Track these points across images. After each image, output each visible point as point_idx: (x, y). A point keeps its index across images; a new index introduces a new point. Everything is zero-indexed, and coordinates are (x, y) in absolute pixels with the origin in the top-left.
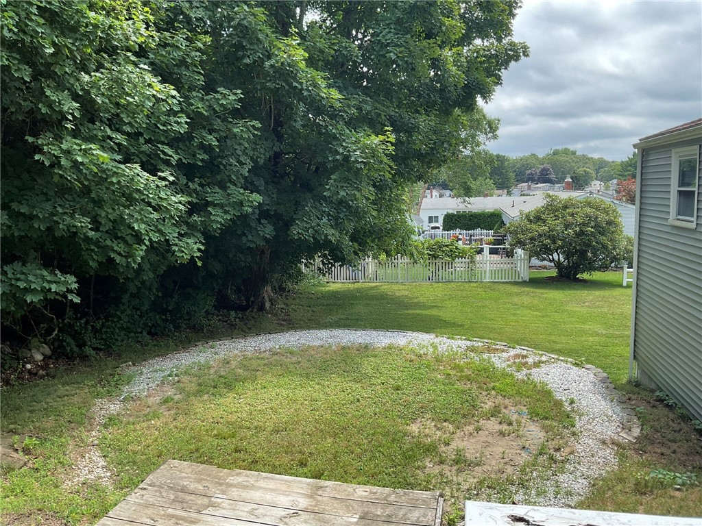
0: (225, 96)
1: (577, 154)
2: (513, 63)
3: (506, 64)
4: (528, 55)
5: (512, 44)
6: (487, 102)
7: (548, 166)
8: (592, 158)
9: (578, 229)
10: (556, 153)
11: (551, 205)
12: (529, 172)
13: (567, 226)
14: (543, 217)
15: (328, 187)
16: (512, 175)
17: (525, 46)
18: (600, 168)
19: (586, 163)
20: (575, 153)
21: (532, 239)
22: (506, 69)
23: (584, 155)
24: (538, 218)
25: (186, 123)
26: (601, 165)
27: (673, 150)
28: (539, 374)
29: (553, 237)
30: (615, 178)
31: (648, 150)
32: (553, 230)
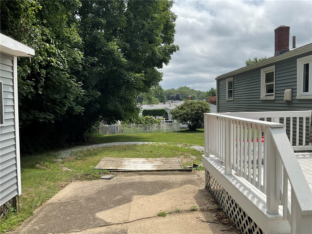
0: (91, 59)
1: (190, 89)
2: (174, 52)
3: (172, 53)
4: (179, 50)
5: (173, 46)
6: (167, 65)
7: (179, 94)
8: (196, 90)
9: (196, 111)
10: (181, 88)
11: (186, 103)
12: (172, 96)
13: (192, 111)
14: (184, 107)
15: (122, 90)
16: (165, 97)
17: (178, 47)
18: (199, 94)
19: (194, 92)
20: (189, 89)
21: (181, 115)
22: (172, 54)
23: (192, 89)
24: (182, 108)
25: (81, 67)
26: (199, 93)
27: (226, 79)
28: (192, 147)
29: (188, 115)
30: (205, 98)
31: (219, 80)
32: (188, 112)
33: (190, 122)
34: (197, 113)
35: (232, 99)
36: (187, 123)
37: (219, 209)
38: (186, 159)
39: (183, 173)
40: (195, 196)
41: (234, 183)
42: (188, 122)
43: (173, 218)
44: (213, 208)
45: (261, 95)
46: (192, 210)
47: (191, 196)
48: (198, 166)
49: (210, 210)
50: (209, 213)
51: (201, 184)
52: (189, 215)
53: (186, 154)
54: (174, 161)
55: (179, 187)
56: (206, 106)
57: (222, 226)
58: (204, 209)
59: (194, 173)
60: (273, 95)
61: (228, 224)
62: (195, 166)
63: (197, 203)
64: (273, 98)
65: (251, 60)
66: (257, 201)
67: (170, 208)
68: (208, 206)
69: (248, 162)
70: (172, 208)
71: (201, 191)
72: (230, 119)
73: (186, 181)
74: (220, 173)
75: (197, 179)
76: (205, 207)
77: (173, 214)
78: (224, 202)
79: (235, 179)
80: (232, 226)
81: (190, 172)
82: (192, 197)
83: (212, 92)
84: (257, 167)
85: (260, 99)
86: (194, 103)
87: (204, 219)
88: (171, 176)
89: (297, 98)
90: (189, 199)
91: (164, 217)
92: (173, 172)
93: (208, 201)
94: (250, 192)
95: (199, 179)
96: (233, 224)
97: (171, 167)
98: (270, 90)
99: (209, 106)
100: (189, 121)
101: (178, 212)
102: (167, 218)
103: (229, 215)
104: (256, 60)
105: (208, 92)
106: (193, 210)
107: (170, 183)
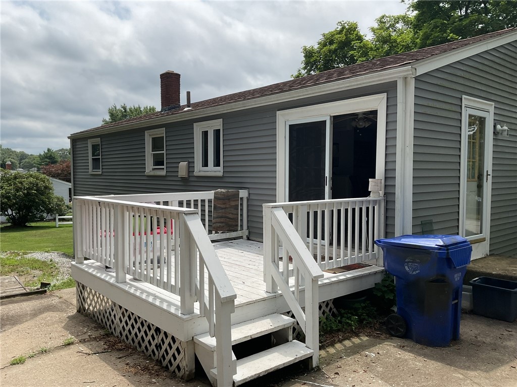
11: (5, 177)
19: (11, 155)
23: (8, 149)
26: (23, 156)
27: (89, 140)
28: (29, 256)
29: (8, 198)
30: (35, 167)
31: (75, 140)
32: (9, 193)
33: (13, 212)
34: (28, 194)
35: (100, 173)
36: (6, 213)
37: (106, 335)
38: (23, 277)
39: (31, 298)
40: (64, 326)
41: (132, 291)
42: (10, 212)
43: (39, 361)
44: (99, 335)
45: (146, 168)
46: (67, 345)
47: (59, 327)
48: (49, 284)
49: (95, 339)
50: (94, 343)
51: (68, 308)
52: (64, 352)
53: (20, 269)
54: (7, 281)
55: (31, 319)
56: (44, 182)
57: (118, 353)
58: (84, 340)
59: (51, 295)
60: (164, 169)
61: (124, 348)
62: (44, 285)
63: (72, 334)
64: (163, 173)
65: (117, 108)
66: (167, 305)
67: (29, 351)
68: (89, 334)
69: (146, 262)
70: (32, 349)
71: (71, 318)
72: (123, 205)
73: (41, 308)
74: (107, 282)
75: (60, 302)
76: (86, 337)
77: (38, 357)
78: (115, 322)
79: (132, 286)
80: (130, 350)
81: (43, 295)
82: (60, 329)
83: (48, 155)
84: (159, 267)
85: (146, 174)
86: (22, 177)
87: (88, 351)
88: (11, 306)
89: (195, 174)
90: (56, 332)
91: (23, 364)
92: (12, 299)
93: (88, 329)
94: (156, 297)
95: (62, 302)
96: (132, 347)
97: (5, 292)
98: (158, 162)
99: (51, 181)
100: (12, 210)
101: (44, 352)
102: (29, 364)
103: (124, 337)
104: (125, 108)
105: (40, 155)
106: (69, 344)
107: (12, 317)
